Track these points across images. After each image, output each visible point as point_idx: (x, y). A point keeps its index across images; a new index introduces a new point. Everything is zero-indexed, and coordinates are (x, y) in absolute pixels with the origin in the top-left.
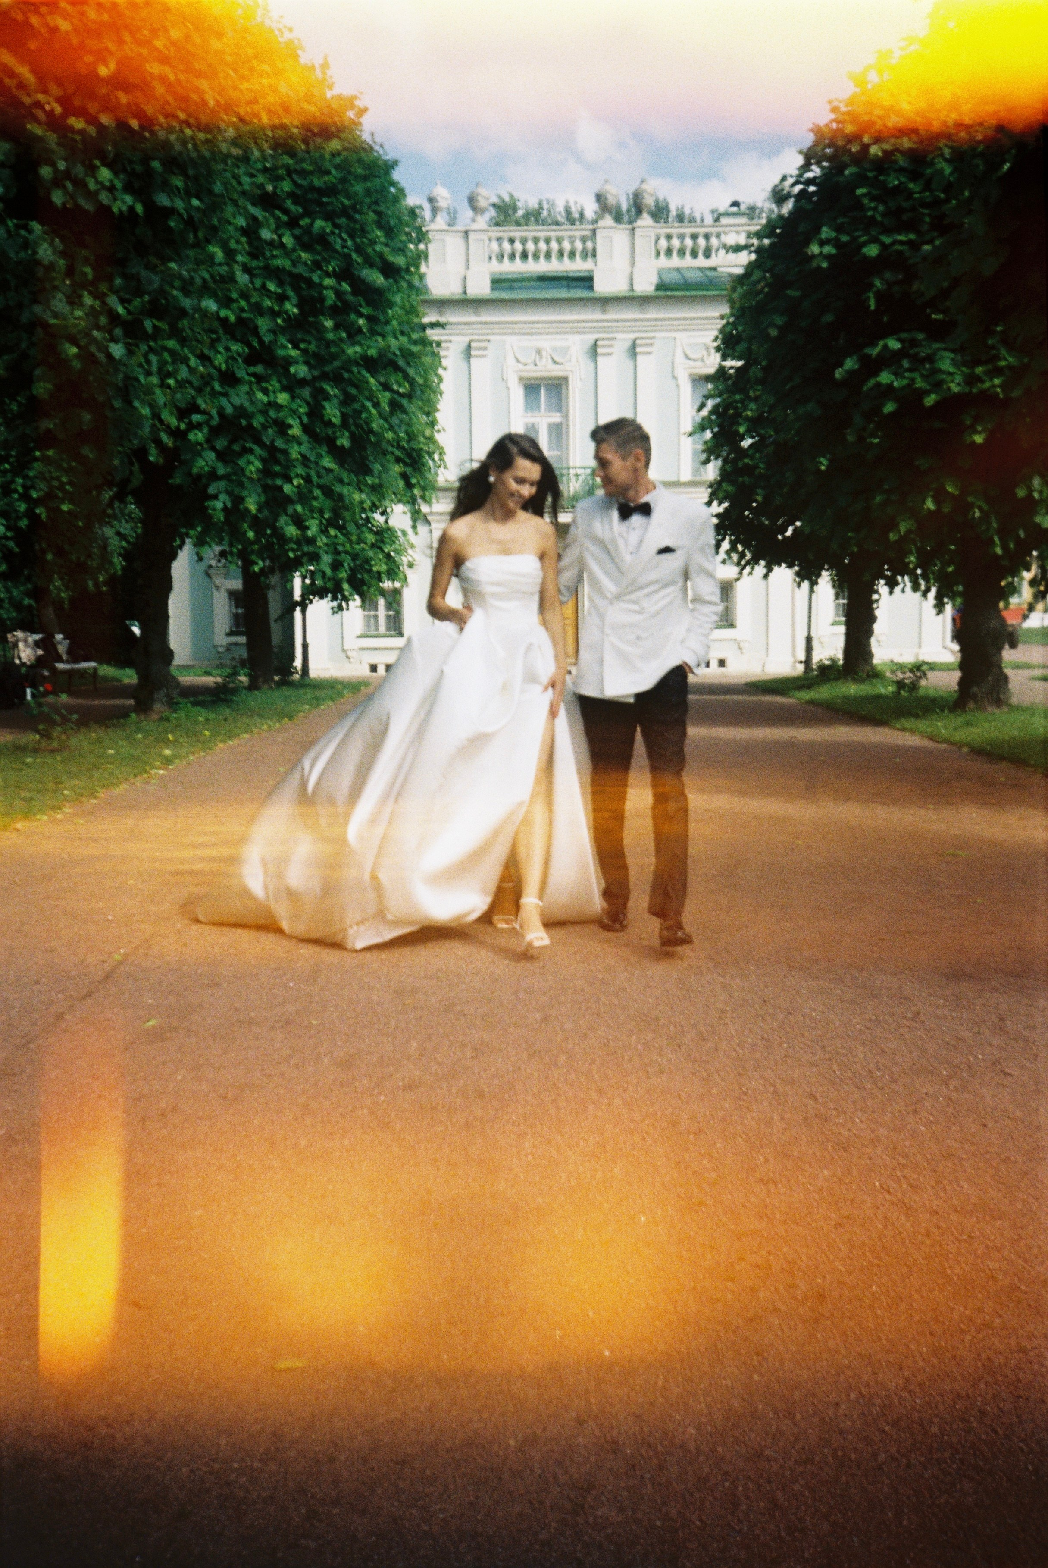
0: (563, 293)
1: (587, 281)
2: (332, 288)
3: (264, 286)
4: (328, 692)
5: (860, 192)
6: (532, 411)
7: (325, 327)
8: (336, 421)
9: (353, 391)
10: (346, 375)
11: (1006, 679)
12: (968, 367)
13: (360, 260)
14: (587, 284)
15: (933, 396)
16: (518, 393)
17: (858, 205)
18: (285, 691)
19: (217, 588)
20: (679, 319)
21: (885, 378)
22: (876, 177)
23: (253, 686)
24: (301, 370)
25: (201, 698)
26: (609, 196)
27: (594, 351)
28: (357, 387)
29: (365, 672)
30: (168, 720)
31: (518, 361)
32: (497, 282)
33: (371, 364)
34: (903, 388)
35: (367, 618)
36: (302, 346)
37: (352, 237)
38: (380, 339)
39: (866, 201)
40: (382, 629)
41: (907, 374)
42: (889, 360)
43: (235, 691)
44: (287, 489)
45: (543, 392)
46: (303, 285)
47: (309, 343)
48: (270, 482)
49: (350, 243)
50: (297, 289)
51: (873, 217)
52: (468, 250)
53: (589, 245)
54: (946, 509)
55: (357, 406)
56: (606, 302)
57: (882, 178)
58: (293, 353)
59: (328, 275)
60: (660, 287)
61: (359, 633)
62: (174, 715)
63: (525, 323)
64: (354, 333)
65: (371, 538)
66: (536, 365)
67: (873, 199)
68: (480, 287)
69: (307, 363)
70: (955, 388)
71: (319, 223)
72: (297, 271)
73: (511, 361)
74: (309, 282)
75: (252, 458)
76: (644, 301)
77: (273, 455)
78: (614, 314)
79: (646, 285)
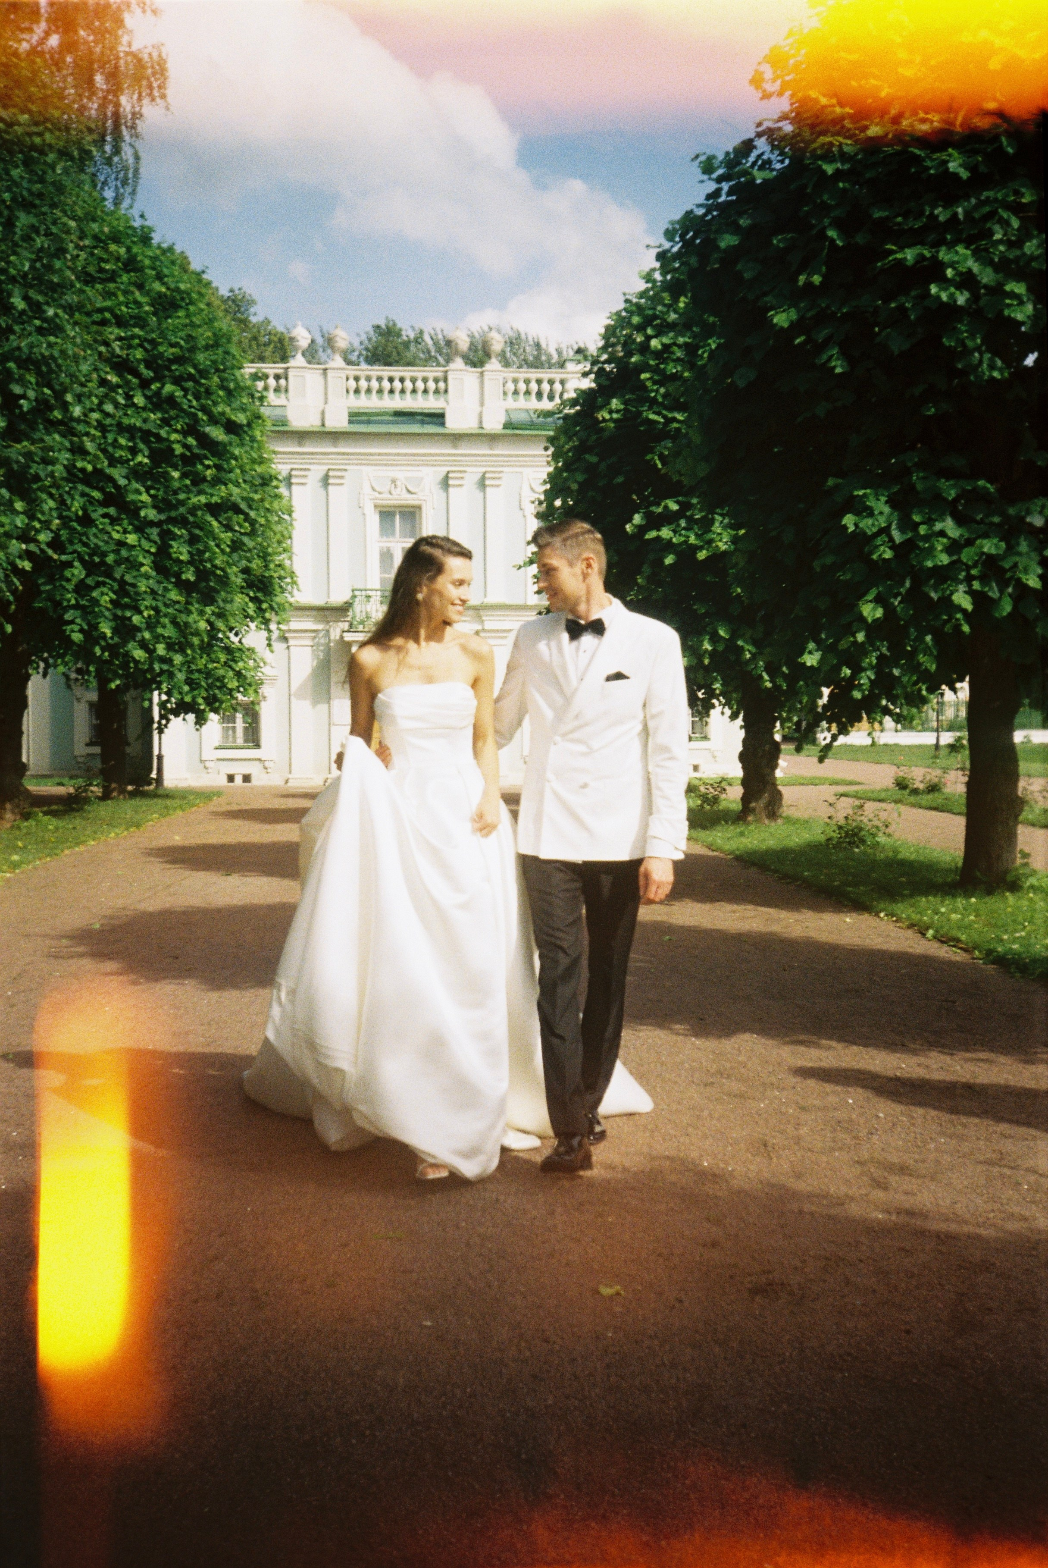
0: (416, 428)
1: (438, 418)
2: (179, 442)
3: (116, 440)
4: (178, 802)
5: (643, 376)
6: (387, 536)
7: (173, 478)
8: (184, 557)
9: (197, 532)
10: (191, 519)
11: (779, 793)
12: (734, 529)
13: (205, 418)
14: (440, 420)
15: (704, 552)
16: (374, 519)
17: (642, 386)
18: (137, 802)
19: (78, 700)
20: (524, 456)
21: (666, 533)
22: (657, 365)
23: (106, 796)
24: (151, 514)
25: (54, 807)
26: (459, 342)
27: (445, 483)
28: (201, 529)
29: (223, 781)
30: (19, 828)
31: (374, 489)
32: (355, 417)
33: (214, 509)
34: (680, 544)
35: (225, 730)
36: (152, 492)
37: (197, 398)
38: (223, 487)
39: (649, 384)
40: (240, 741)
41: (683, 532)
42: (668, 518)
43: (87, 801)
44: (136, 619)
45: (398, 517)
46: (152, 439)
47: (158, 490)
48: (119, 613)
49: (194, 403)
50: (147, 442)
51: (655, 398)
52: (326, 388)
53: (442, 385)
54: (721, 648)
55: (200, 546)
56: (457, 438)
57: (662, 366)
58: (144, 497)
59: (176, 431)
60: (508, 425)
61: (217, 744)
62: (26, 824)
63: (380, 454)
64: (198, 481)
65: (223, 657)
66: (390, 493)
67: (655, 383)
68: (338, 421)
69: (154, 507)
70: (723, 547)
71: (169, 388)
72: (145, 427)
73: (367, 489)
74: (158, 436)
75: (105, 590)
76: (493, 438)
77: (123, 589)
78: (464, 449)
79: (494, 423)
